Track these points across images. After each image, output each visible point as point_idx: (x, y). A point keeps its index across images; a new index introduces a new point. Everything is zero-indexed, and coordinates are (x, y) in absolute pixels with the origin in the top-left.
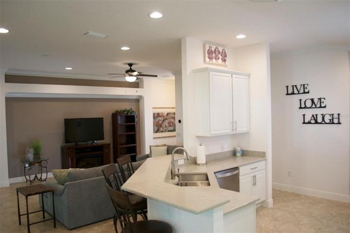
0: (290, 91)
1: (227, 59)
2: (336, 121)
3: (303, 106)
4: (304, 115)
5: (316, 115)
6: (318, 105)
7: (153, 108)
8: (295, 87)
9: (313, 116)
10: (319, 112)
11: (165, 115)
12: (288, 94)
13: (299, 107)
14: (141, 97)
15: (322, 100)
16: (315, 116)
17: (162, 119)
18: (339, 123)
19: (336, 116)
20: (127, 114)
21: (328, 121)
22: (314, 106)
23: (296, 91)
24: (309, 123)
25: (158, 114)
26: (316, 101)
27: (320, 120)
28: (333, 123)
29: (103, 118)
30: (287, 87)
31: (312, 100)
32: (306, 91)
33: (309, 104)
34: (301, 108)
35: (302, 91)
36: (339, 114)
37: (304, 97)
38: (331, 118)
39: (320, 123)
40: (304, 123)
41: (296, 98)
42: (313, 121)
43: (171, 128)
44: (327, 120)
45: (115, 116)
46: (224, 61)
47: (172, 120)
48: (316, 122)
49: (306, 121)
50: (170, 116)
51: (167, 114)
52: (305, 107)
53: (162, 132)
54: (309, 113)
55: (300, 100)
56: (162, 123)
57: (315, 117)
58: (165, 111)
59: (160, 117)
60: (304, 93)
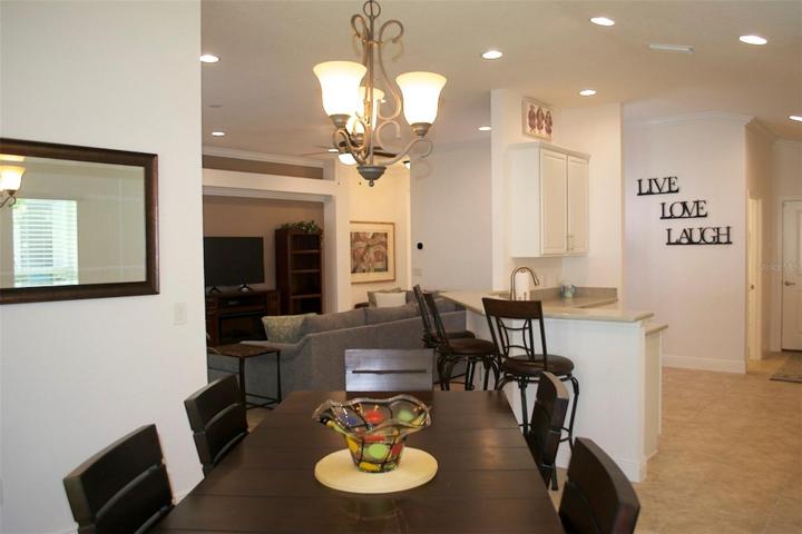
0: (645, 189)
1: (552, 128)
2: (723, 239)
3: (668, 214)
4: (669, 230)
5: (691, 230)
6: (694, 213)
7: (352, 222)
8: (653, 182)
9: (685, 231)
10: (695, 224)
11: (370, 237)
12: (640, 194)
13: (661, 215)
14: (329, 198)
15: (701, 204)
16: (688, 232)
17: (364, 245)
18: (729, 242)
19: (723, 231)
20: (306, 231)
21: (711, 240)
22: (686, 214)
23: (655, 189)
24: (678, 243)
25: (357, 234)
26: (690, 205)
27: (696, 238)
28: (718, 243)
29: (262, 239)
30: (640, 181)
31: (684, 205)
32: (674, 188)
33: (678, 210)
34: (663, 217)
35: (666, 189)
36: (728, 228)
37: (669, 199)
38: (716, 234)
39: (698, 243)
40: (669, 243)
41: (656, 200)
42: (685, 241)
43: (380, 265)
44: (709, 237)
45: (281, 234)
46: (549, 131)
47: (383, 249)
48: (691, 242)
49: (673, 240)
50: (378, 239)
51: (373, 237)
52: (672, 217)
53: (364, 271)
54: (678, 227)
55: (663, 204)
56: (364, 254)
57: (688, 234)
58: (370, 230)
59: (360, 240)
60: (670, 191)
